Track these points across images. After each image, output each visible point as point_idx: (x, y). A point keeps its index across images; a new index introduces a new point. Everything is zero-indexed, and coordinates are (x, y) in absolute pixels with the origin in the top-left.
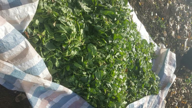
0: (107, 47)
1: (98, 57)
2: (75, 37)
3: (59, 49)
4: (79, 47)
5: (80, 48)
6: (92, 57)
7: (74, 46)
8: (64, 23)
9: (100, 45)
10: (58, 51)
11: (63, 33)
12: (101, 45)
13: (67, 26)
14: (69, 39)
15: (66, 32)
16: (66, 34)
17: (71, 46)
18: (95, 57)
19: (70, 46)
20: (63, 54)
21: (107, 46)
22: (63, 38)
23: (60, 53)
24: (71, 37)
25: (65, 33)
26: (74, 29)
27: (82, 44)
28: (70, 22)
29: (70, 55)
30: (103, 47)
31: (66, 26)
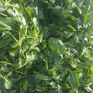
0: (77, 37)
1: (67, 55)
2: (28, 34)
3: (5, 60)
4: (37, 46)
5: (37, 48)
6: (60, 57)
7: (29, 48)
8: (3, 12)
9: (67, 37)
10: (3, 64)
11: (5, 31)
12: (69, 35)
13: (10, 18)
14: (18, 39)
15: (11, 29)
16: (11, 31)
17: (24, 49)
18: (64, 56)
19: (22, 50)
20: (14, 65)
21: (77, 35)
22: (7, 39)
23: (9, 66)
24: (21, 36)
25: (8, 30)
26: (21, 20)
27: (39, 42)
28: (12, 10)
29: (25, 64)
30: (72, 37)
31: (8, 18)
